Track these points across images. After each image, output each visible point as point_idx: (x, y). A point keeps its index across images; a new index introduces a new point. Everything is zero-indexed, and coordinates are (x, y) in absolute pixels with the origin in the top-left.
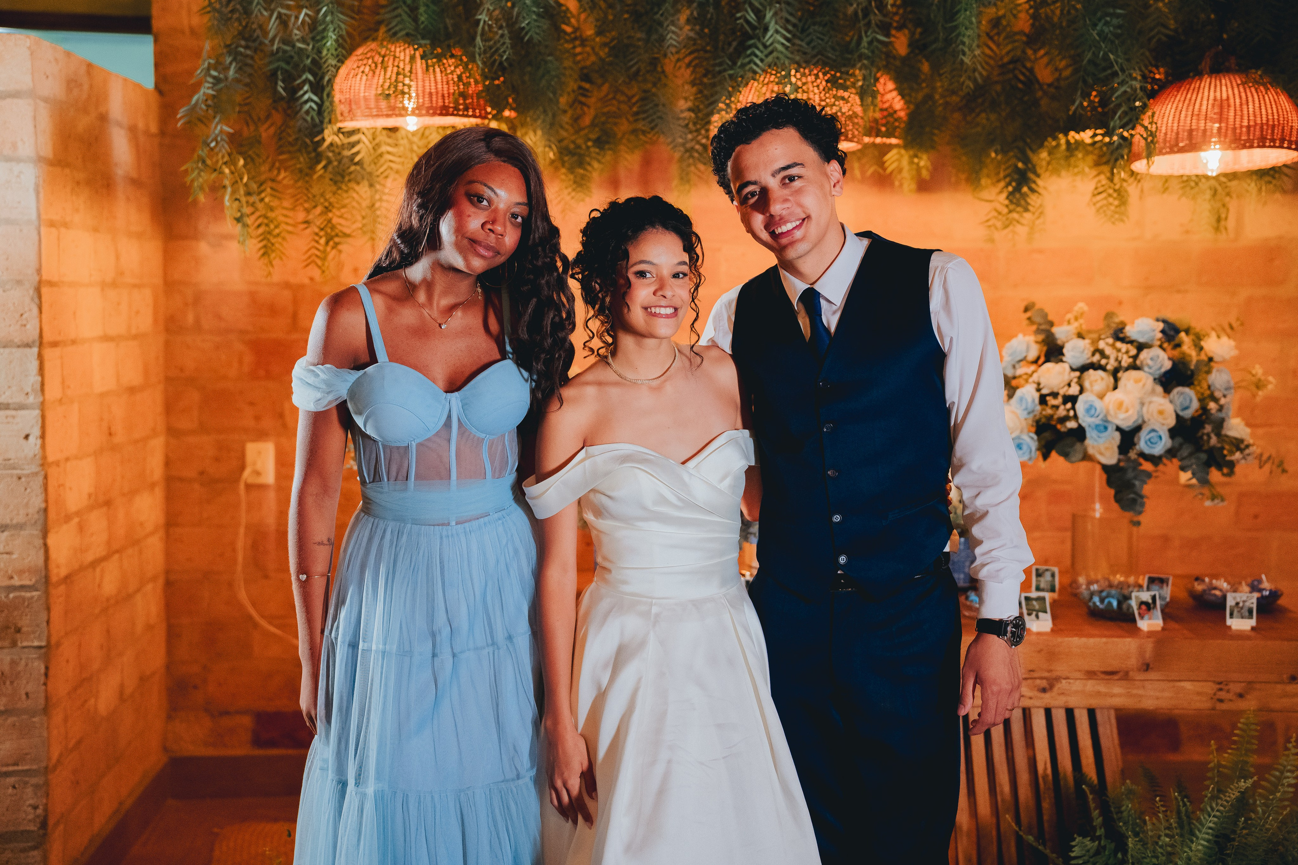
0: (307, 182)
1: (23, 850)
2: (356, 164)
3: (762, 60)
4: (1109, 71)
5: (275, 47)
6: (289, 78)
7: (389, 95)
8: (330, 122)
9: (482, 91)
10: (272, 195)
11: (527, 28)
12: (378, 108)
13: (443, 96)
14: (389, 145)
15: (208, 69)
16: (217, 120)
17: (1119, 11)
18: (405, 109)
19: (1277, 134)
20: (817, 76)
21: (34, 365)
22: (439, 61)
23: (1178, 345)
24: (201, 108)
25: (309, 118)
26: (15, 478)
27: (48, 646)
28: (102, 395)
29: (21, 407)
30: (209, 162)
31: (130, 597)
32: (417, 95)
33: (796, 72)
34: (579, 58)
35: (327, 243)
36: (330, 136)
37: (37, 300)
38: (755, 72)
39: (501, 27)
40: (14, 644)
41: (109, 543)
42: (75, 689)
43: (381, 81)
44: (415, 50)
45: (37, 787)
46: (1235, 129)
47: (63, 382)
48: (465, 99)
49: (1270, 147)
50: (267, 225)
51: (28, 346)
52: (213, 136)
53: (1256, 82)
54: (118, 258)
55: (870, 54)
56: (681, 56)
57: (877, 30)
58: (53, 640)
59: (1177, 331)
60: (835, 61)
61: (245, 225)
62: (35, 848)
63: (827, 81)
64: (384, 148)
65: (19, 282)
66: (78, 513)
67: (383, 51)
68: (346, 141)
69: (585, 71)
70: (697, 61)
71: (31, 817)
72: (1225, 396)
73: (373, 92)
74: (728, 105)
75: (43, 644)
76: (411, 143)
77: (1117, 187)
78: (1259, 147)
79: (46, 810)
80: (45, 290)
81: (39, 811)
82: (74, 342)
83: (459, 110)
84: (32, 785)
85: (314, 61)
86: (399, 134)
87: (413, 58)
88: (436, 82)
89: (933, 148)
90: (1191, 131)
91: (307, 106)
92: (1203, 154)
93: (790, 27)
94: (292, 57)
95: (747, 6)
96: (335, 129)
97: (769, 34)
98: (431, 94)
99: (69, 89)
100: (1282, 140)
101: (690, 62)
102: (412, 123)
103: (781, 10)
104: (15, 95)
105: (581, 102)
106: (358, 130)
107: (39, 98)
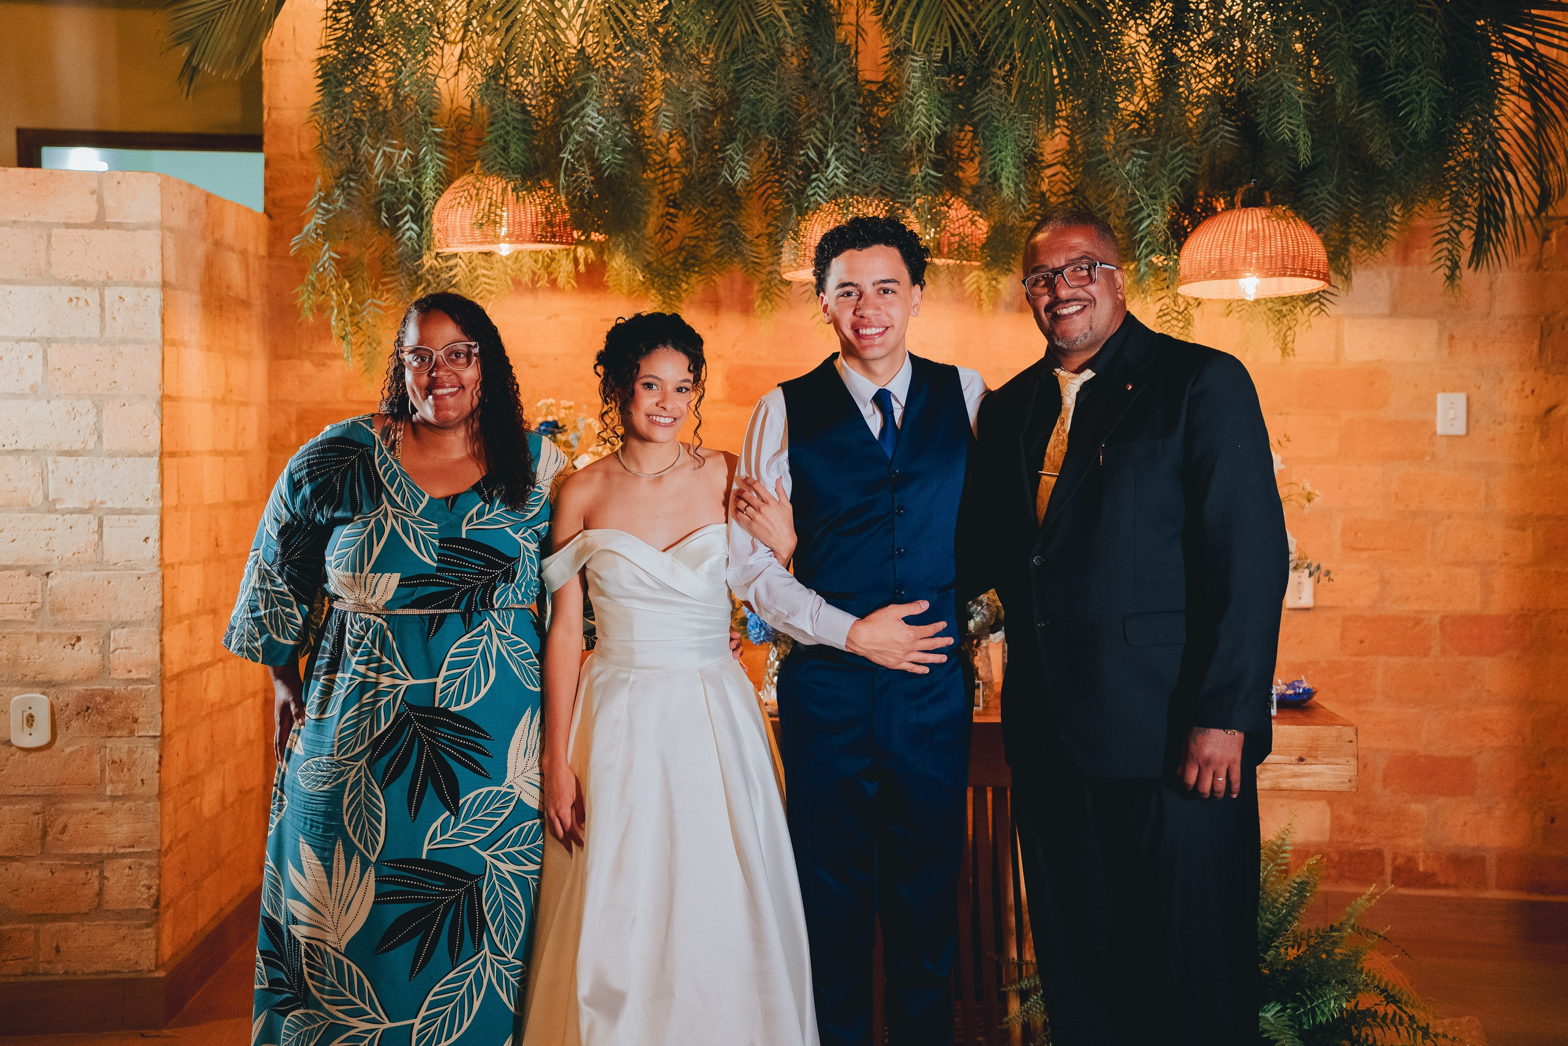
1: (140, 927)
2: (454, 286)
3: (825, 192)
4: (1137, 206)
5: (380, 182)
6: (391, 209)
7: (482, 224)
8: (429, 248)
9: (568, 220)
11: (607, 165)
12: (472, 235)
13: (532, 224)
14: (484, 268)
15: (319, 201)
16: (326, 247)
17: (1142, 152)
18: (497, 236)
19: (1299, 265)
20: (878, 206)
21: (156, 472)
22: (530, 192)
24: (311, 237)
25: (409, 244)
26: (135, 578)
27: (162, 736)
28: (211, 506)
29: (142, 512)
30: (318, 285)
31: (231, 707)
32: (508, 224)
33: (858, 202)
34: (667, 185)
36: (428, 261)
37: (159, 414)
38: (820, 204)
39: (582, 165)
40: (132, 733)
41: (214, 650)
42: (184, 783)
43: (476, 211)
44: (507, 183)
45: (150, 867)
46: (1258, 259)
47: (179, 491)
48: (552, 226)
49: (1291, 275)
50: (370, 344)
51: (149, 455)
52: (321, 262)
53: (1278, 216)
54: (227, 376)
55: (923, 188)
56: (754, 187)
57: (929, 165)
58: (167, 731)
60: (892, 193)
61: (350, 343)
62: (148, 926)
64: (480, 271)
65: (143, 397)
66: (188, 616)
67: (478, 184)
68: (444, 265)
69: (671, 198)
70: (770, 191)
71: (145, 896)
73: (468, 222)
74: (796, 233)
75: (158, 734)
76: (505, 266)
77: (1182, 309)
78: (1280, 275)
79: (159, 890)
80: (166, 404)
81: (153, 891)
82: (188, 454)
83: (546, 237)
84: (147, 866)
85: (414, 193)
86: (494, 258)
87: (504, 190)
88: (526, 213)
89: (1010, 270)
90: (1221, 260)
91: (408, 234)
92: (1241, 281)
93: (850, 163)
94: (396, 188)
95: (809, 144)
96: (433, 254)
97: (831, 168)
98: (520, 222)
99: (190, 219)
100: (1304, 270)
101: (763, 194)
102: (504, 249)
103: (842, 147)
104: (146, 227)
105: (668, 227)
106: (456, 255)
107: (163, 227)
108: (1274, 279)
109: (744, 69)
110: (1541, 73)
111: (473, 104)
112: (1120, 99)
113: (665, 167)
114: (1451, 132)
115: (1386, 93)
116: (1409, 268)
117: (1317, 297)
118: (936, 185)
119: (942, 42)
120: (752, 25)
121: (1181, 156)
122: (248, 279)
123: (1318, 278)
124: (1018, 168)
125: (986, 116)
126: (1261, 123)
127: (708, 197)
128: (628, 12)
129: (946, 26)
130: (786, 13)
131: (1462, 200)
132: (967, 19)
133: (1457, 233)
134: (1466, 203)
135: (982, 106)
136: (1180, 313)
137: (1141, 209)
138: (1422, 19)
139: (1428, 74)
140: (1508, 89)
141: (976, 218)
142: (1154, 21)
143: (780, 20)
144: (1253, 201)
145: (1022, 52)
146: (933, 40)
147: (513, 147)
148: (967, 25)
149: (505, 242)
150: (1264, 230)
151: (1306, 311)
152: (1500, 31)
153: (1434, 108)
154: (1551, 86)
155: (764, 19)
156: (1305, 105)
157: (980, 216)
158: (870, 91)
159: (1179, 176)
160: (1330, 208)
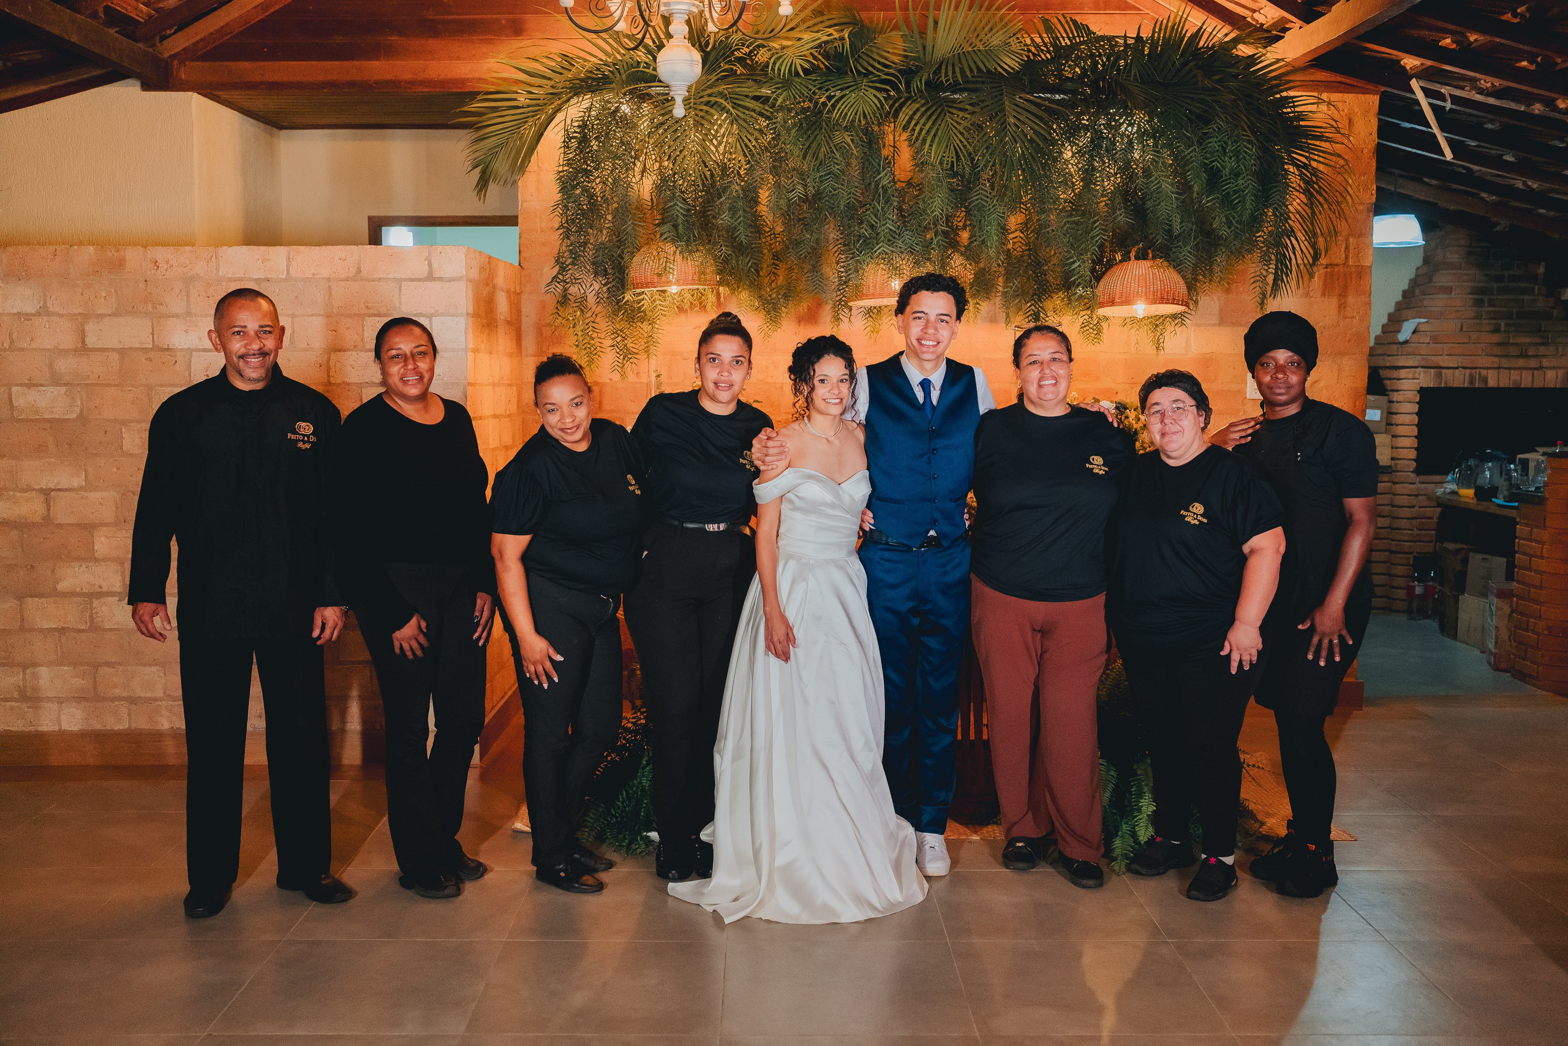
0: (613, 323)
2: (642, 312)
4: (1072, 260)
7: (661, 274)
8: (628, 289)
9: (714, 270)
10: (593, 331)
13: (692, 273)
14: (661, 300)
18: (670, 281)
19: (1170, 296)
20: (908, 260)
22: (690, 254)
23: (1127, 417)
28: (494, 449)
32: (678, 273)
34: (773, 246)
35: (624, 359)
36: (627, 297)
37: (465, 394)
43: (657, 266)
44: (677, 248)
46: (1146, 293)
48: (704, 274)
49: (1166, 303)
50: (589, 348)
53: (1159, 267)
54: (501, 369)
59: (1126, 409)
63: (914, 263)
64: (658, 302)
65: (456, 384)
67: (658, 249)
68: (636, 299)
69: (776, 254)
72: (1150, 447)
73: (652, 272)
76: (674, 299)
77: (1096, 322)
78: (1160, 303)
82: (481, 418)
83: (701, 281)
86: (667, 295)
87: (675, 252)
88: (688, 266)
90: (1122, 293)
92: (1134, 306)
96: (631, 294)
98: (685, 273)
99: (481, 273)
100: (1173, 299)
101: (836, 252)
102: (674, 289)
104: (458, 279)
105: (774, 273)
106: (643, 292)
107: (468, 280)
108: (1154, 306)
109: (825, 175)
110: (1314, 179)
111: (652, 199)
112: (1060, 193)
113: (771, 235)
114: (1261, 214)
115: (1223, 191)
116: (1230, 295)
117: (1180, 316)
118: (944, 246)
119: (951, 157)
120: (831, 148)
121: (1098, 229)
122: (511, 308)
123: (1182, 305)
124: (998, 235)
125: (978, 204)
126: (1147, 209)
127: (801, 255)
128: (753, 140)
129: (952, 146)
130: (852, 140)
131: (1269, 257)
132: (965, 143)
133: (1265, 277)
134: (1270, 258)
135: (976, 198)
136: (1095, 325)
137: (1074, 262)
138: (1245, 146)
139: (1248, 180)
140: (1294, 188)
141: (968, 266)
142: (1081, 144)
143: (848, 145)
144: (1142, 256)
145: (1001, 165)
146: (944, 157)
147: (680, 227)
148: (965, 147)
149: (675, 284)
150: (1149, 275)
151: (1173, 324)
152: (1289, 153)
153: (1252, 200)
154: (1320, 187)
155: (838, 144)
156: (1176, 198)
157: (970, 264)
158: (903, 188)
159: (1097, 241)
160: (1189, 261)
